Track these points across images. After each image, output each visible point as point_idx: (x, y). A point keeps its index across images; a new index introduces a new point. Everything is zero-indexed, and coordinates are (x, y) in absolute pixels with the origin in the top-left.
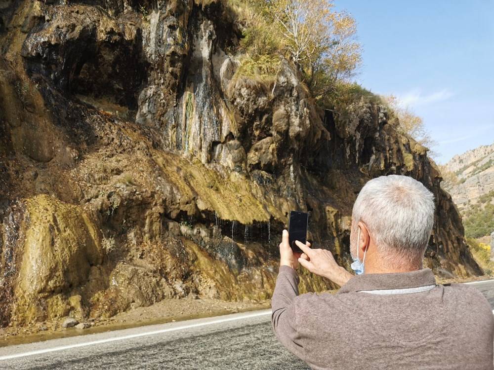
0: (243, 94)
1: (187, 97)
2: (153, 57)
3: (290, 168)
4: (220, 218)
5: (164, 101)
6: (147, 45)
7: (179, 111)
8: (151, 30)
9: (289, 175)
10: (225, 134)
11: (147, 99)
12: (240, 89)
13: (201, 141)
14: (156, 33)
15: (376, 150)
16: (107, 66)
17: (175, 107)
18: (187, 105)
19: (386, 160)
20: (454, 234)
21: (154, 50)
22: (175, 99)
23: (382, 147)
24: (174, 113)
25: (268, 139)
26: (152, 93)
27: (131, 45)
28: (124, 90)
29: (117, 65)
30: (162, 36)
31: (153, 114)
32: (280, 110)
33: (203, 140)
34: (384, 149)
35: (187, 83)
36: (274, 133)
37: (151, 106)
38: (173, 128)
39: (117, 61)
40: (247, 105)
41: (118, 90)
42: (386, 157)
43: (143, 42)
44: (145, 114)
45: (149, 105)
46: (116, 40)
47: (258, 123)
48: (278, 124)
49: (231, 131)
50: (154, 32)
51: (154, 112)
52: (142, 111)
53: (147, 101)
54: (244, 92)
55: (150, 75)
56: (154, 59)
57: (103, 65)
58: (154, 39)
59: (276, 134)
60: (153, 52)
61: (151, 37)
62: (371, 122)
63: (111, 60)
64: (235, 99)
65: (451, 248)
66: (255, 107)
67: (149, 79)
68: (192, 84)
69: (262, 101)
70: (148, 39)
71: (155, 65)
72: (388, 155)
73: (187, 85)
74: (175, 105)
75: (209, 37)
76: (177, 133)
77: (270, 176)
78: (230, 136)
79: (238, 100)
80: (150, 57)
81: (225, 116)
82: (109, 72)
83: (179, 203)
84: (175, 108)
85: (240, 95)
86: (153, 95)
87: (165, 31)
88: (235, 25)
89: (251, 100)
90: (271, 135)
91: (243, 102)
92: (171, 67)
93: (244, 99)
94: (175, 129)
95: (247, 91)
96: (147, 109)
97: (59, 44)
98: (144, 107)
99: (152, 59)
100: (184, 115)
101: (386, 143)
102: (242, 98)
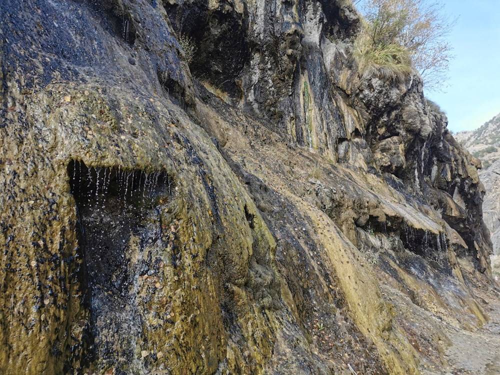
0: (374, 86)
1: (303, 86)
2: (262, 36)
3: (414, 172)
4: (412, 226)
5: (273, 88)
6: (254, 22)
7: (296, 101)
8: (258, 5)
9: (415, 180)
10: (350, 130)
11: (252, 86)
12: (370, 80)
13: (326, 136)
14: (265, 9)
15: (438, 160)
16: (211, 42)
17: (290, 95)
18: (304, 95)
19: (452, 171)
21: (263, 29)
22: (290, 87)
23: (446, 157)
24: (291, 103)
25: (395, 138)
26: (257, 78)
27: (240, 19)
28: (224, 73)
29: (222, 43)
30: (276, 13)
31: (261, 103)
32: (410, 106)
33: (328, 136)
34: (449, 160)
35: (300, 70)
36: (402, 132)
37: (257, 93)
38: (291, 120)
39: (223, 37)
40: (377, 98)
41: (217, 72)
42: (451, 168)
43: (250, 18)
44: (252, 102)
45: (255, 93)
46: (228, 10)
47: (385, 120)
48: (412, 122)
49: (357, 127)
50: (263, 8)
51: (261, 101)
52: (248, 99)
53: (253, 88)
54: (376, 82)
55: (254, 59)
56: (262, 38)
57: (206, 41)
58: (263, 16)
59: (404, 133)
60: (262, 31)
61: (259, 13)
62: (436, 131)
63: (216, 35)
64: (361, 91)
66: (388, 101)
67: (251, 62)
68: (306, 71)
69: (394, 94)
70: (255, 16)
71: (263, 46)
72: (453, 166)
73: (301, 72)
74: (290, 93)
75: (320, 19)
76: (296, 127)
78: (356, 133)
79: (366, 92)
80: (257, 37)
81: (346, 110)
82: (210, 50)
83: (368, 207)
84: (291, 97)
85: (370, 87)
86: (259, 81)
87: (278, 7)
88: (342, 10)
89: (383, 93)
90: (397, 134)
91: (372, 95)
92: (290, 48)
93: (374, 91)
94: (293, 121)
95: (379, 82)
96: (253, 97)
97: (178, 5)
98: (249, 94)
99: (260, 39)
100: (302, 106)
101: (450, 154)
102: (372, 90)
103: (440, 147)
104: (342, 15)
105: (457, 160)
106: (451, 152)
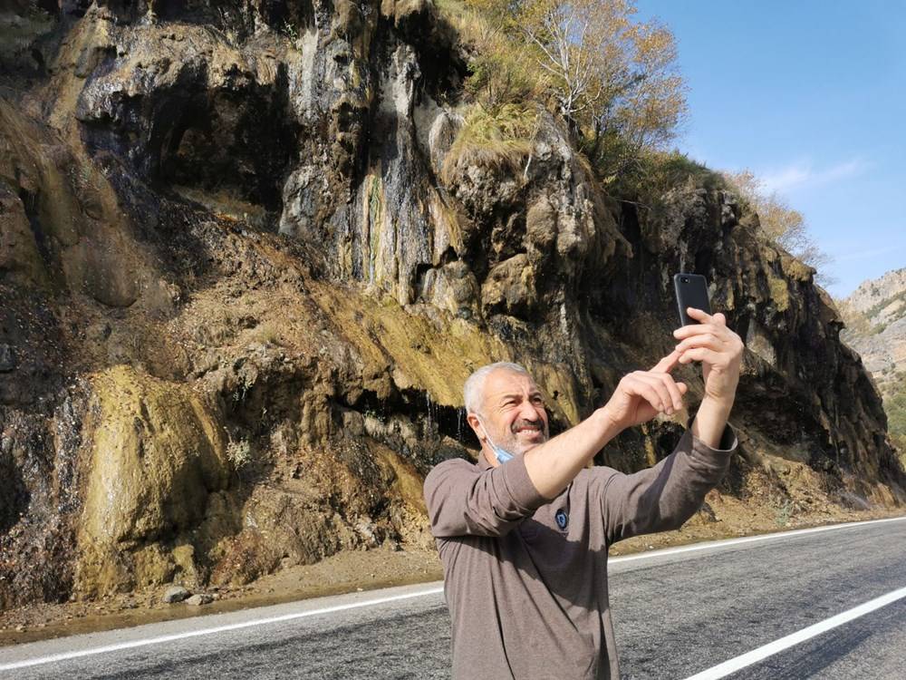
0: (472, 178)
1: (371, 185)
2: (308, 114)
3: (559, 309)
4: (435, 403)
5: (328, 192)
6: (297, 93)
7: (357, 210)
8: (304, 66)
9: (559, 322)
10: (440, 250)
11: (298, 191)
12: (466, 169)
13: (398, 264)
14: (314, 72)
15: (717, 273)
16: (228, 132)
17: (348, 203)
18: (370, 200)
19: (736, 293)
20: (867, 427)
21: (309, 102)
22: (349, 190)
23: (729, 268)
24: (348, 214)
25: (519, 258)
26: (307, 179)
27: (268, 93)
28: (258, 175)
29: (245, 131)
30: (324, 76)
31: (311, 217)
32: (539, 203)
33: (401, 263)
34: (733, 272)
35: (370, 160)
36: (530, 247)
37: (305, 202)
38: (345, 242)
39: (244, 123)
40: (480, 198)
41: (247, 175)
42: (736, 286)
43: (290, 88)
44: (295, 217)
45: (302, 202)
46: (242, 85)
47: (500, 229)
48: (536, 231)
49: (451, 245)
50: (310, 69)
51: (312, 213)
52: (290, 212)
53: (299, 194)
54: (474, 172)
55: (304, 147)
56: (309, 117)
57: (220, 131)
58: (309, 83)
60: (308, 106)
61: (304, 79)
62: (706, 223)
63: (233, 122)
64: (458, 186)
65: (863, 454)
66: (495, 200)
67: (301, 154)
68: (380, 161)
69: (506, 189)
70: (299, 83)
71: (311, 130)
72: (740, 282)
73: (369, 164)
74: (349, 199)
75: (407, 75)
76: (353, 251)
77: (523, 326)
78: (450, 254)
79: (463, 188)
80: (302, 115)
81: (440, 218)
82: (231, 143)
83: (361, 378)
84: (350, 205)
85: (467, 179)
86: (309, 183)
87: (329, 66)
88: (454, 51)
89: (486, 188)
90: (524, 251)
91: (471, 192)
92: (341, 131)
93: (473, 186)
94: (350, 243)
95: (478, 171)
96: (299, 208)
97: (143, 95)
98: (293, 205)
99: (306, 118)
100: (365, 219)
101: (736, 260)
102: (471, 184)
103: (718, 251)
104: (456, 58)
105: (748, 272)
106: (736, 258)
